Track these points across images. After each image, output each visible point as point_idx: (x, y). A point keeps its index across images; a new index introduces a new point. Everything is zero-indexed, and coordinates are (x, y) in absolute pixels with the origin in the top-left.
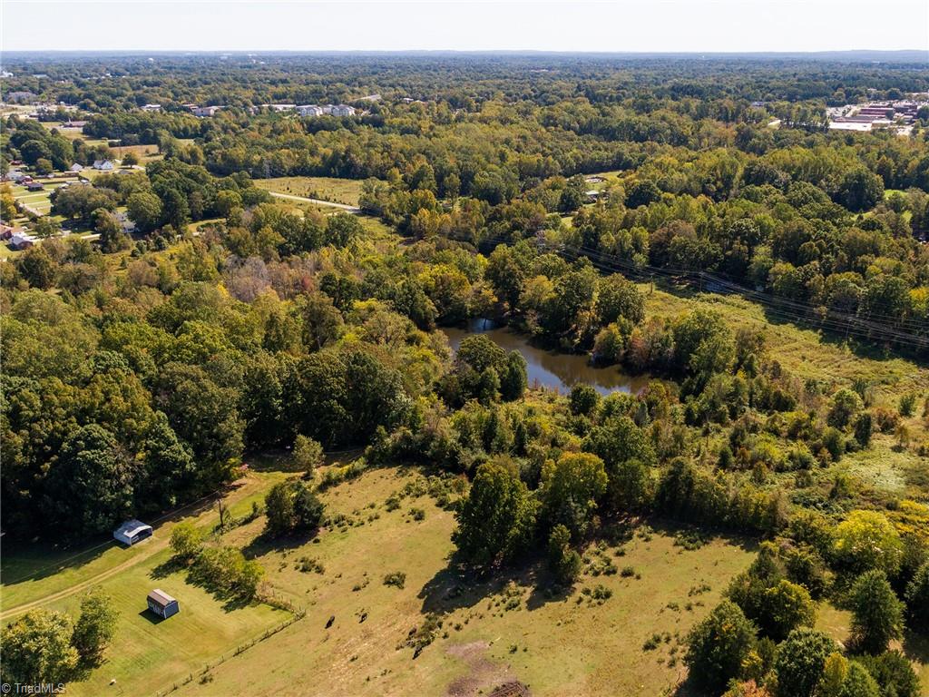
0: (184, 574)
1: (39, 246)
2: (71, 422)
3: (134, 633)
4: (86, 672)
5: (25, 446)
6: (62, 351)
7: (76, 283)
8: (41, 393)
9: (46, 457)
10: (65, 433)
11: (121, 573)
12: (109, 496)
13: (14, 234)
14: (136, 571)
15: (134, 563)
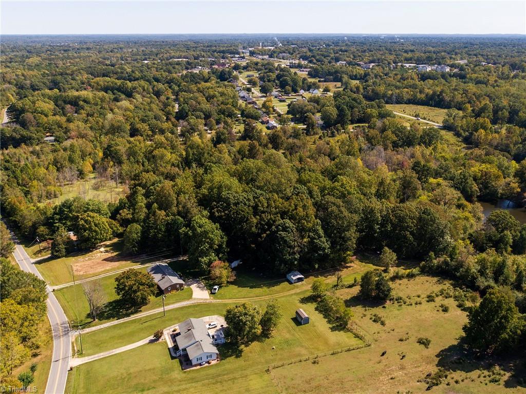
0: (314, 305)
1: (279, 129)
2: (278, 216)
3: (287, 327)
4: (263, 339)
5: (257, 224)
6: (280, 181)
7: (292, 149)
8: (268, 199)
9: (264, 231)
10: (274, 221)
11: (287, 296)
12: (288, 257)
13: (270, 122)
14: (294, 297)
15: (293, 293)
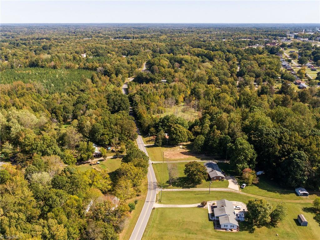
0: (313, 215)
1: (307, 89)
2: (295, 148)
3: (289, 224)
4: (271, 227)
5: (280, 150)
6: (301, 124)
7: (315, 104)
8: (291, 135)
9: (284, 156)
10: (293, 151)
11: (293, 203)
12: (299, 177)
13: (301, 84)
14: (298, 205)
15: (298, 202)
